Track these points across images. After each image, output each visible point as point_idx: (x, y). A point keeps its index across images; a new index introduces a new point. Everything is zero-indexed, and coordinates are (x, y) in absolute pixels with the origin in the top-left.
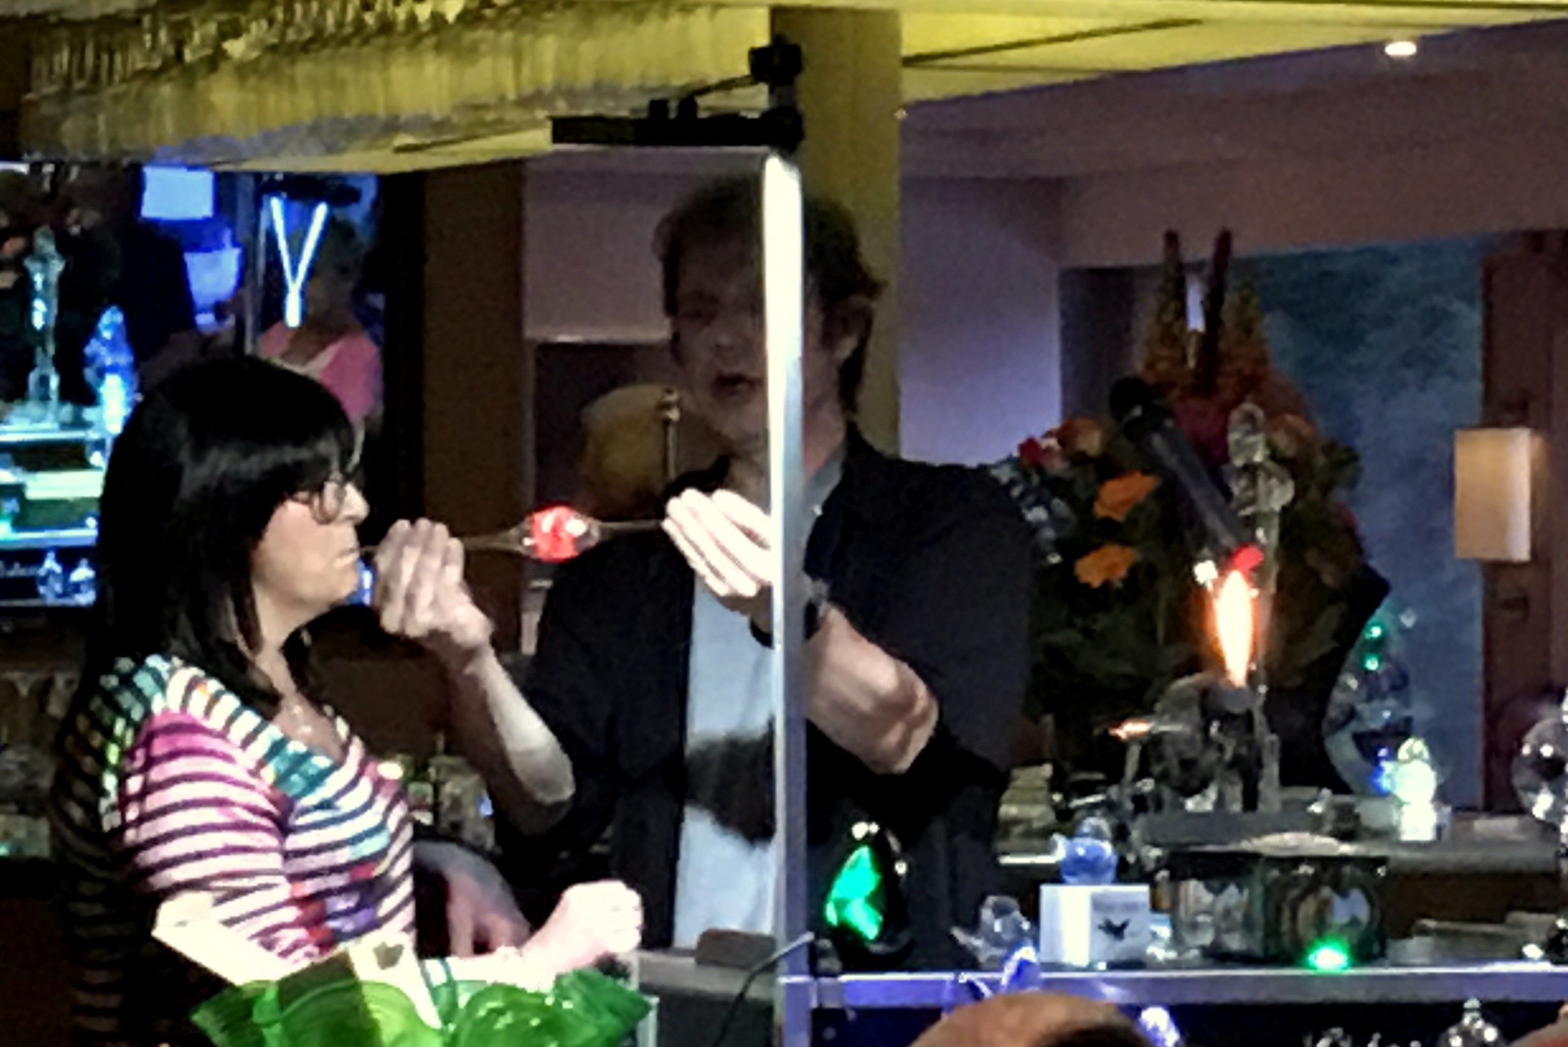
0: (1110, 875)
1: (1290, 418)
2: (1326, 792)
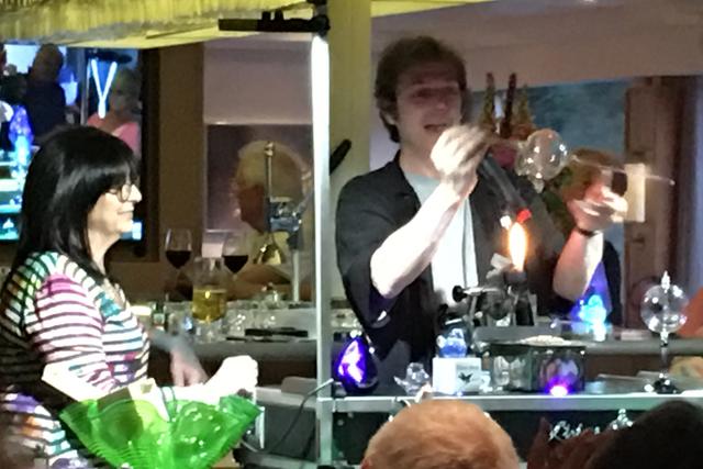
0: (464, 353)
2: (557, 319)
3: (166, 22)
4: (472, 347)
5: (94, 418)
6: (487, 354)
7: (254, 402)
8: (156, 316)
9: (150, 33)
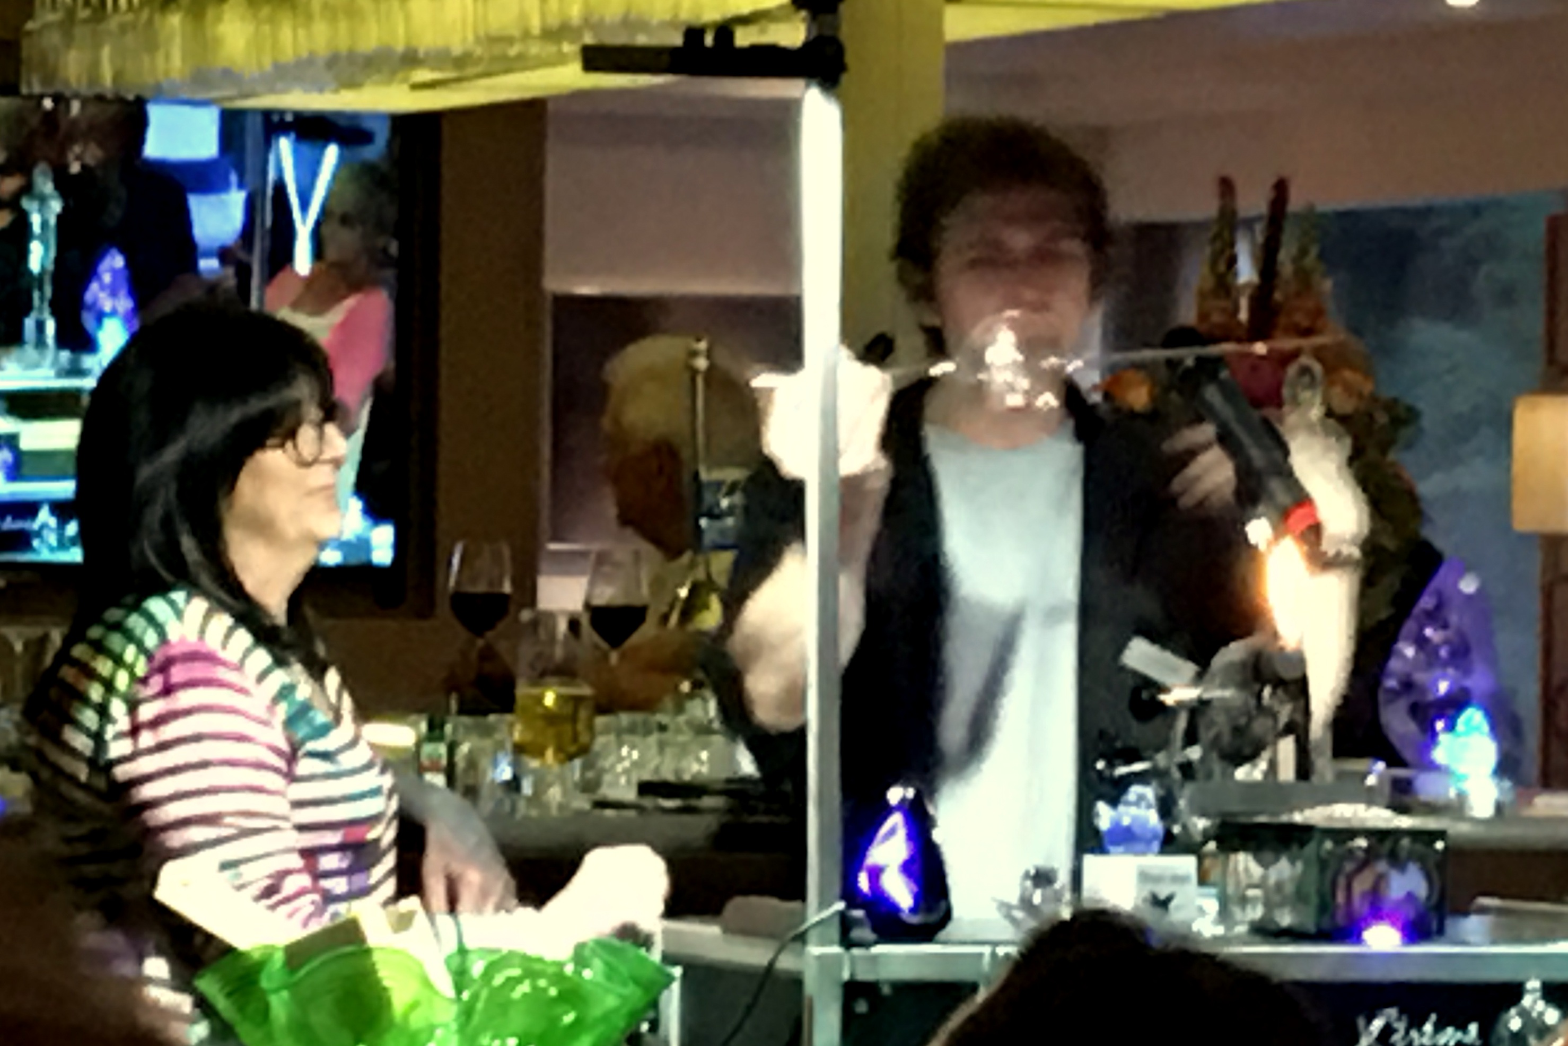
0: (1156, 845)
1: (1348, 374)
2: (1380, 766)
3: (457, 49)
4: (1176, 829)
5: (277, 991)
6: (1212, 846)
7: (656, 956)
8: (427, 749)
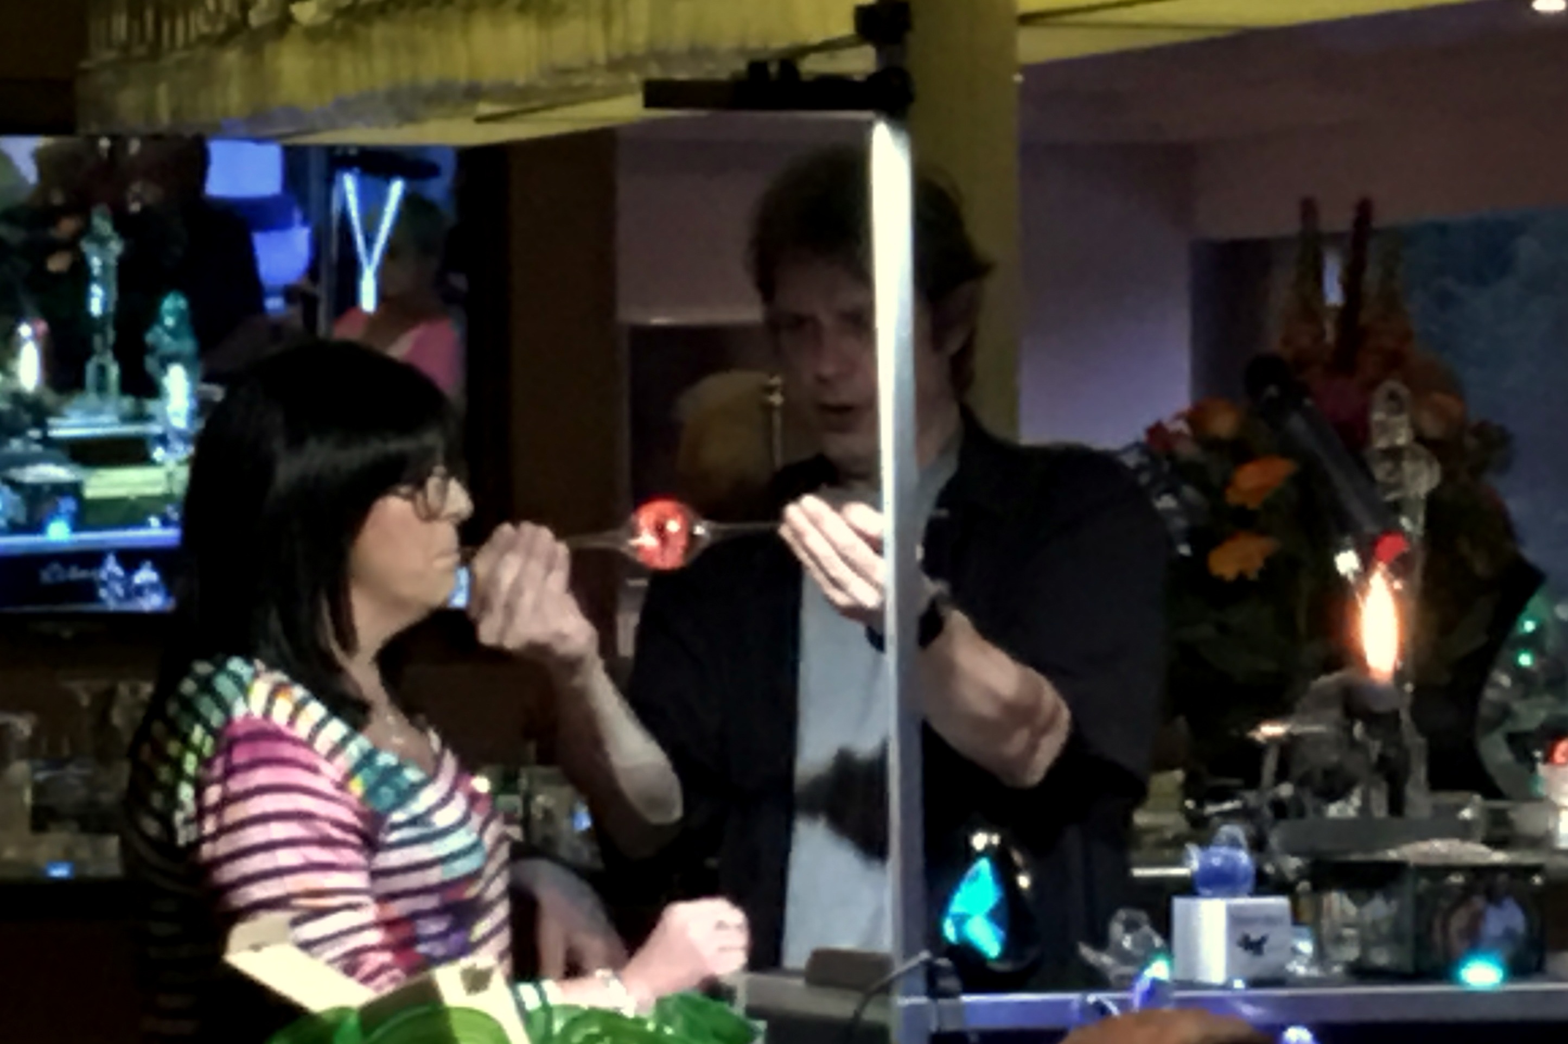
0: (1249, 885)
1: (1438, 397)
2: (1477, 798)
3: (521, 82)
4: (1269, 869)
6: (1304, 885)
8: (502, 799)
9: (485, 108)
